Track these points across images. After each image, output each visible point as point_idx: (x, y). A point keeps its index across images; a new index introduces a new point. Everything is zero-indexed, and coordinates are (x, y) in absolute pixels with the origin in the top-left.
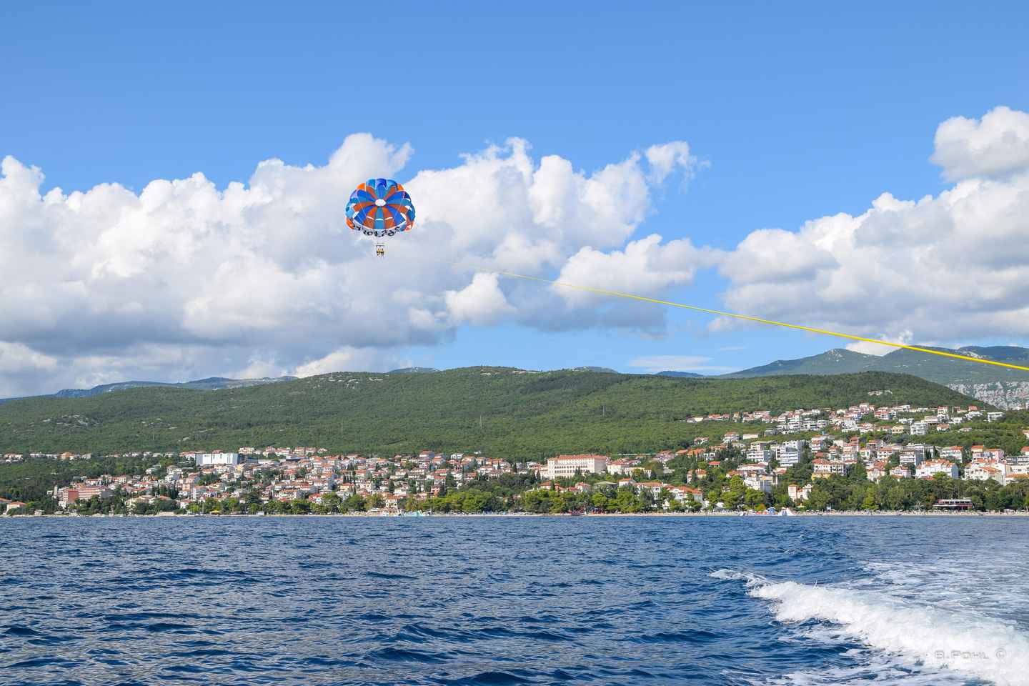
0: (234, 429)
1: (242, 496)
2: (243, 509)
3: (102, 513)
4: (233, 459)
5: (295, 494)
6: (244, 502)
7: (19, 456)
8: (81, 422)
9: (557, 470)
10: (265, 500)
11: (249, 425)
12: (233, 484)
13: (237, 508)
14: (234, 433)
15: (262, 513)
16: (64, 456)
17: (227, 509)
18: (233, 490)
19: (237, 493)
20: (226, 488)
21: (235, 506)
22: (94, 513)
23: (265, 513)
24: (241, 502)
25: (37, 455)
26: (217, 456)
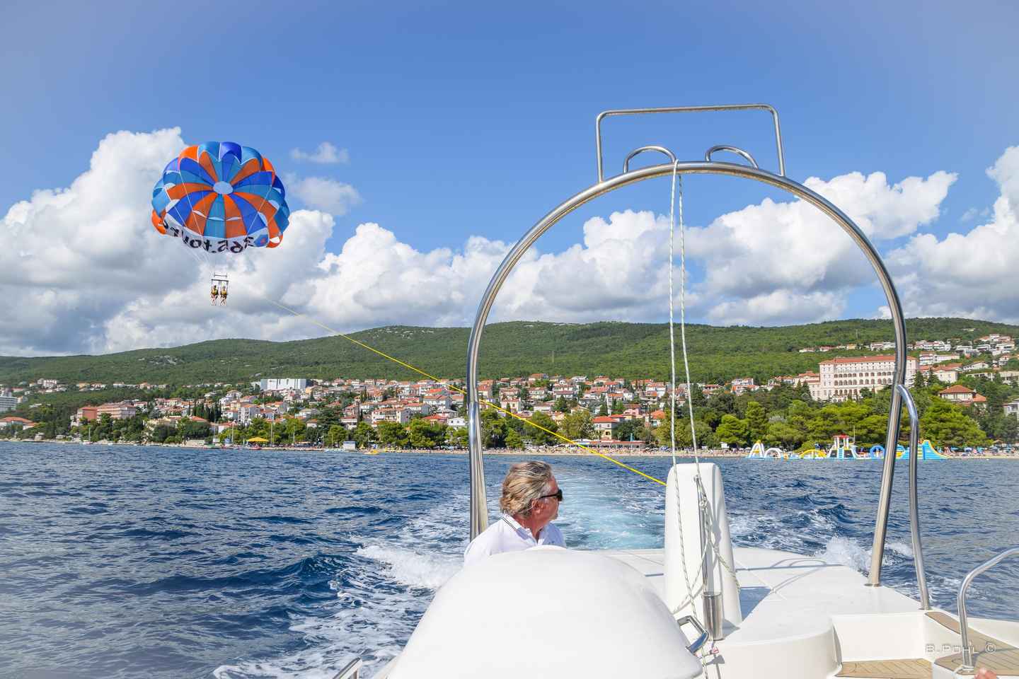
0: (303, 366)
1: (310, 418)
2: (313, 438)
3: (110, 439)
4: (301, 383)
5: (399, 414)
6: (315, 426)
7: (103, 386)
8: (171, 362)
9: (838, 379)
10: (350, 423)
11: (317, 363)
12: (298, 405)
13: (302, 436)
14: (303, 369)
15: (349, 446)
16: (142, 386)
17: (286, 437)
18: (297, 411)
19: (303, 414)
20: (288, 409)
21: (298, 433)
22: (100, 439)
23: (357, 446)
24: (309, 425)
25: (120, 385)
26: (283, 381)
